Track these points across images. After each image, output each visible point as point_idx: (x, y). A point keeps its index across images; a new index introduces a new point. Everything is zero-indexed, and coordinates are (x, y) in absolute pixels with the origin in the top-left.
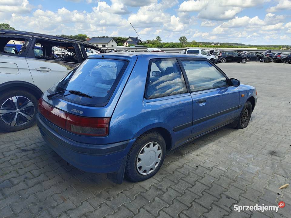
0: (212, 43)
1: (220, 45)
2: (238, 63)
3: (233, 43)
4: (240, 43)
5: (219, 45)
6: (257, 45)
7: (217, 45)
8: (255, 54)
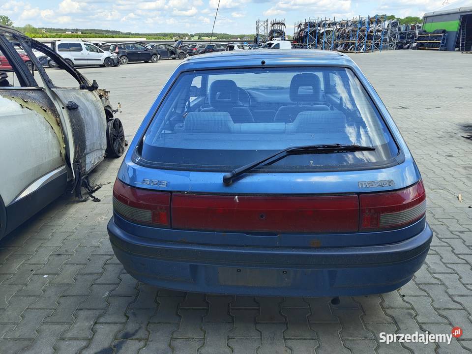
0: (66, 30)
1: (82, 33)
2: (146, 62)
3: (101, 30)
4: (113, 30)
5: (80, 33)
6: (140, 33)
7: (76, 33)
8: (164, 48)
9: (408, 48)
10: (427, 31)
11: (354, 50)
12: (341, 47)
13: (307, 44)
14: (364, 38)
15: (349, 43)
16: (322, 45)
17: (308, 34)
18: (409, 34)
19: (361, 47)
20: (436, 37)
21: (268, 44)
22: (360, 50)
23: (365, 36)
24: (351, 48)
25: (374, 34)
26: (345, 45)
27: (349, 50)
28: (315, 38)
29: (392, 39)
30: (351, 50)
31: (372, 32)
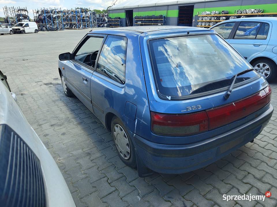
9: (103, 27)
10: (111, 17)
11: (77, 27)
12: (68, 26)
13: (47, 24)
14: (80, 21)
15: (72, 23)
16: (57, 25)
17: (46, 17)
18: (102, 19)
19: (81, 26)
20: (117, 21)
21: (19, 24)
22: (80, 27)
23: (81, 19)
24: (74, 26)
25: (85, 18)
26: (70, 25)
27: (73, 27)
28: (51, 20)
29: (95, 21)
30: (74, 27)
31: (83, 17)
